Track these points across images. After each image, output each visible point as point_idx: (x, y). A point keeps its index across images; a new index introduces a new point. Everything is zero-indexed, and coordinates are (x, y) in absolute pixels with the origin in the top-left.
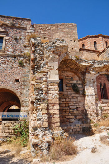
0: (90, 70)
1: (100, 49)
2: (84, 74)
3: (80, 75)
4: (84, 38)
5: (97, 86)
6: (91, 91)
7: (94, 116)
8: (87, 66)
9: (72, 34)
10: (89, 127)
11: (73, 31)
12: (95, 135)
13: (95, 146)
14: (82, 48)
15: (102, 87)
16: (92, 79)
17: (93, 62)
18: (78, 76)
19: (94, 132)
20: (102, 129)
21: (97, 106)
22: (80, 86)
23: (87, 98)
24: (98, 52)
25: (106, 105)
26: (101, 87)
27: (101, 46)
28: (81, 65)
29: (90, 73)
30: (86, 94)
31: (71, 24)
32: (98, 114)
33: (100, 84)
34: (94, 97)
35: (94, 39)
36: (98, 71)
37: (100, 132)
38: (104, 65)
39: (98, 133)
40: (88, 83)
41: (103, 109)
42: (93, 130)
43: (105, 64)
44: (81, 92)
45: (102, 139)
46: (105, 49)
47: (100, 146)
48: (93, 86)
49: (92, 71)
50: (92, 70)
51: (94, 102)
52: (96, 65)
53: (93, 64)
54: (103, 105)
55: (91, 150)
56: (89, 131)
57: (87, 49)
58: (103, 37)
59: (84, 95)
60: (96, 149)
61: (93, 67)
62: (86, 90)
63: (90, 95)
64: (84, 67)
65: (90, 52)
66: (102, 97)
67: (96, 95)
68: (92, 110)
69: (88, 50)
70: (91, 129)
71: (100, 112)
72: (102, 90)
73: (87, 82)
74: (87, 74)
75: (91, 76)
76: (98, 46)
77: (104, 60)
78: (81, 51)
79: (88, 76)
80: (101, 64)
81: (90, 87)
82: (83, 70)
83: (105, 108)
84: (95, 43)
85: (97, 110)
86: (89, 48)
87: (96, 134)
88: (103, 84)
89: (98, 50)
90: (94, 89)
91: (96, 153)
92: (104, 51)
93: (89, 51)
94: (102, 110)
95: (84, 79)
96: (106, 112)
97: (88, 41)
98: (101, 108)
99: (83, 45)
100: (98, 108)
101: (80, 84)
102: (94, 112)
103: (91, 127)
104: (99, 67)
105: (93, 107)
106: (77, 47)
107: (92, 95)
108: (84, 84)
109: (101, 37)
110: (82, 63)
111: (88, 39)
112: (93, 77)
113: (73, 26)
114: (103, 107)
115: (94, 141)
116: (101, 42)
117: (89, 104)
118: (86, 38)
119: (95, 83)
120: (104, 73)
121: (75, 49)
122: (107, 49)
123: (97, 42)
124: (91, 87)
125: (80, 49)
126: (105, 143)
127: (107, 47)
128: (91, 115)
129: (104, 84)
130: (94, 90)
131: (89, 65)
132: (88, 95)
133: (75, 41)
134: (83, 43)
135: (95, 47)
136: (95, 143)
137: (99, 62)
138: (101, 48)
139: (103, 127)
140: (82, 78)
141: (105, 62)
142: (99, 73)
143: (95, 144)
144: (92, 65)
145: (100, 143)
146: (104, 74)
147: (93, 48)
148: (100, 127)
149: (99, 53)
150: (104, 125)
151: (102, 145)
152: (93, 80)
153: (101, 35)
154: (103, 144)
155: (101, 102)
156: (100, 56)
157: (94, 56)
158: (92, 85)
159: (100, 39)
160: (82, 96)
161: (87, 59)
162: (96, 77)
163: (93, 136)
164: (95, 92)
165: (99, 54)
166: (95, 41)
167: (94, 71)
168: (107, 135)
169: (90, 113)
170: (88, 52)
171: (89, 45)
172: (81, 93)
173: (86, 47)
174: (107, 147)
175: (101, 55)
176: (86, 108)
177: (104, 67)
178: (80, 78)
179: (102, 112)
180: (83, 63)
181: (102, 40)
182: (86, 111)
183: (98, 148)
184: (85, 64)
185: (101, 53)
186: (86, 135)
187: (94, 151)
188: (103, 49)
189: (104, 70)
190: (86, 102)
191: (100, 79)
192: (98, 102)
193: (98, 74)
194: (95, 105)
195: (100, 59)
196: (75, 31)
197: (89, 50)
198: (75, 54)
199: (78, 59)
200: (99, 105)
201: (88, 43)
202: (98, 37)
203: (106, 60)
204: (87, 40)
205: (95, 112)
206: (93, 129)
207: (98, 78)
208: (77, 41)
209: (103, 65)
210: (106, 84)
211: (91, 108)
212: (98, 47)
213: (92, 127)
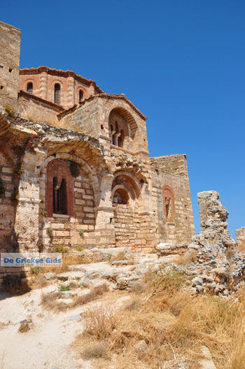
0: (36, 146)
1: (66, 103)
2: (20, 152)
3: (11, 155)
4: (35, 70)
5: (47, 184)
6: (31, 193)
7: (34, 250)
8: (30, 134)
9: (5, 50)
10: (19, 274)
11: (11, 46)
12: (31, 292)
13: (30, 316)
14: (25, 91)
15: (58, 187)
16: (38, 167)
17: (46, 130)
18: (6, 155)
19: (31, 287)
20: (48, 278)
21: (41, 229)
22: (8, 179)
23: (20, 209)
24: (61, 108)
25: (62, 226)
26: (54, 186)
27: (70, 98)
28: (17, 131)
29: (35, 152)
30: (20, 199)
31: (6, 26)
32: (42, 245)
33: (55, 180)
34: (37, 207)
35: (56, 79)
36: (53, 150)
37: (44, 284)
38: (69, 140)
39: (39, 288)
40: (26, 173)
41: (54, 235)
42: (27, 281)
43: (70, 137)
44: (8, 194)
45: (45, 300)
46: (75, 106)
47: (41, 316)
48: (38, 182)
49: (40, 148)
50: (39, 145)
51: (35, 218)
52: (51, 138)
53: (44, 132)
54: (55, 226)
55: (18, 326)
56: (20, 283)
57: (37, 96)
58: (77, 78)
59: (14, 201)
60: (30, 324)
61: (44, 139)
62: (20, 190)
63: (28, 203)
64: (22, 136)
65: (42, 105)
66: (54, 209)
67: (42, 202)
68: (29, 236)
69: (38, 100)
70: (23, 280)
71: (46, 241)
72: (56, 193)
73: (26, 171)
74: (27, 154)
75: (37, 159)
76: (63, 96)
77: (69, 129)
78: (23, 98)
79: (28, 158)
80: (62, 136)
81: (30, 184)
82: (20, 143)
83: (60, 233)
84: (57, 87)
85: (41, 237)
86: (42, 96)
87: (34, 291)
88: (59, 180)
89: (62, 104)
90: (38, 189)
91: (30, 332)
92: (72, 109)
93: (41, 103)
94: (51, 237)
95: (19, 164)
96: (61, 242)
97: (43, 79)
98: (49, 232)
99: (30, 86)
100: (44, 233)
101: (7, 174)
102: (34, 240)
103: (23, 275)
104: (58, 143)
105: (33, 230)
106: (13, 86)
107: (33, 203)
108: (17, 175)
109: (71, 79)
110: (18, 127)
111: (44, 74)
112: (40, 163)
113: (11, 32)
114: (56, 230)
115: (27, 305)
116: (70, 88)
117: (25, 223)
118: (39, 72)
119: (44, 176)
120: (66, 156)
121: (9, 89)
122: (80, 107)
123: (61, 87)
124: (33, 185)
125: (21, 94)
126: (51, 307)
127: (80, 103)
128: (27, 248)
129: (63, 180)
130: (38, 192)
131: (35, 133)
132: (23, 203)
133: (10, 71)
134: (30, 81)
135: (56, 97)
136: (28, 310)
137: (57, 131)
138: (69, 101)
139: (51, 274)
140: (15, 161)
141: (72, 134)
142: (54, 155)
143: (30, 313)
144: (41, 135)
145: (40, 310)
146: (65, 160)
147: (51, 99)
148: (45, 275)
149: (62, 112)
150: (54, 270)
151: (45, 313)
152: (39, 170)
153: (72, 74)
154: (48, 310)
155: (53, 219)
156: (63, 119)
157: (51, 116)
158: (35, 179)
159: (70, 81)
160: (9, 202)
161: (32, 119)
162: (46, 163)
163: (27, 294)
164: (41, 196)
165: (62, 114)
166: (58, 82)
167: (44, 149)
168: (57, 292)
169: (24, 242)
170: (38, 104)
171: (42, 89)
172: (6, 196)
173: (35, 92)
174: (55, 315)
175: (66, 116)
176: (16, 230)
177: (66, 145)
178: (9, 159)
179: (50, 242)
180: (21, 127)
181: (73, 84)
182: (16, 238)
183: (36, 320)
184: (26, 130)
185: (67, 112)
186: (11, 294)
187: (25, 328)
188: (71, 105)
189: (67, 150)
190: (17, 217)
191: (56, 168)
192: (44, 219)
193: (53, 158)
194: (38, 225)
195: (61, 124)
196: (15, 48)
197: (40, 100)
198: (7, 101)
199: (10, 115)
200: (47, 226)
201: (42, 83)
202: (65, 75)
203: (74, 131)
204: (40, 75)
205: (37, 240)
206: (29, 279)
207: (52, 166)
208: (16, 72)
209: (66, 139)
210: (67, 180)
211: (29, 231)
212: (61, 99)
213: (27, 274)
